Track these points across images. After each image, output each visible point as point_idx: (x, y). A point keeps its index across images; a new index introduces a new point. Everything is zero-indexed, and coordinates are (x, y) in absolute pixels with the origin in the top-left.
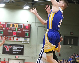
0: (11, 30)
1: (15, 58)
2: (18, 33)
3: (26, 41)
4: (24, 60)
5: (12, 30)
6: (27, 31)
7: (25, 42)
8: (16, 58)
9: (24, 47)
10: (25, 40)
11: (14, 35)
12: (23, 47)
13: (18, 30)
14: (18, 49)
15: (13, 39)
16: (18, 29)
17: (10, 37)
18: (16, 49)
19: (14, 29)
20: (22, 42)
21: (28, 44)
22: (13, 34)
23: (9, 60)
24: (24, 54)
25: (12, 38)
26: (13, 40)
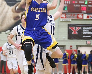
0: (78, 4)
1: (86, 45)
2: (89, 7)
5: (80, 4)
8: (87, 44)
11: (84, 11)
14: (90, 31)
15: (82, 17)
16: (88, 1)
17: (78, 14)
18: (87, 32)
19: (83, 2)
22: (82, 10)
23: (77, 48)
25: (80, 16)
26: (82, 18)
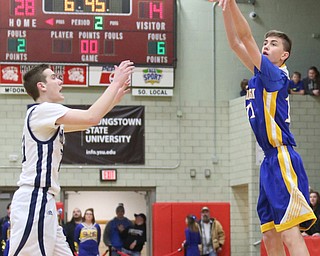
1: (99, 184)
2: (110, 42)
3: (155, 85)
4: (149, 191)
5: (76, 29)
6: (156, 32)
7: (148, 92)
8: (102, 180)
9: (146, 116)
10: (146, 78)
11: (89, 54)
12: (142, 118)
13: (107, 28)
14: (112, 130)
15: (82, 79)
16: (107, 19)
17: (68, 68)
18: (103, 135)
19: (87, 22)
20: (135, 92)
21: (169, 99)
22: (82, 51)
23: (65, 197)
24: (147, 156)
25: (75, 75)
26: (84, 83)
